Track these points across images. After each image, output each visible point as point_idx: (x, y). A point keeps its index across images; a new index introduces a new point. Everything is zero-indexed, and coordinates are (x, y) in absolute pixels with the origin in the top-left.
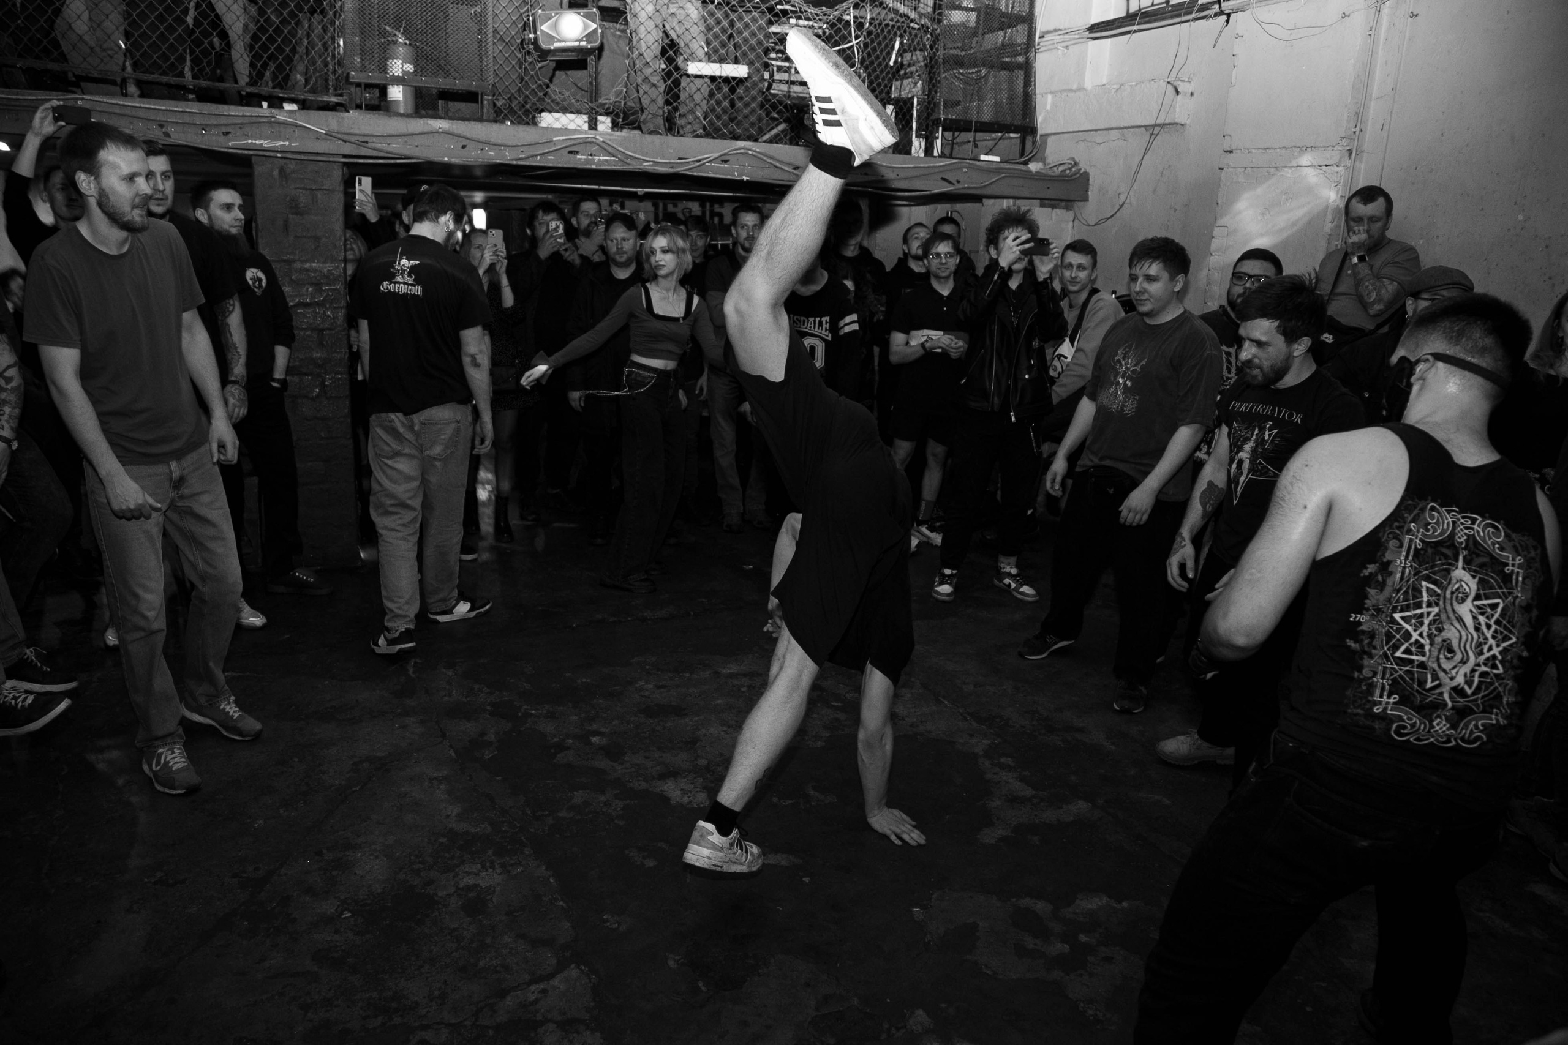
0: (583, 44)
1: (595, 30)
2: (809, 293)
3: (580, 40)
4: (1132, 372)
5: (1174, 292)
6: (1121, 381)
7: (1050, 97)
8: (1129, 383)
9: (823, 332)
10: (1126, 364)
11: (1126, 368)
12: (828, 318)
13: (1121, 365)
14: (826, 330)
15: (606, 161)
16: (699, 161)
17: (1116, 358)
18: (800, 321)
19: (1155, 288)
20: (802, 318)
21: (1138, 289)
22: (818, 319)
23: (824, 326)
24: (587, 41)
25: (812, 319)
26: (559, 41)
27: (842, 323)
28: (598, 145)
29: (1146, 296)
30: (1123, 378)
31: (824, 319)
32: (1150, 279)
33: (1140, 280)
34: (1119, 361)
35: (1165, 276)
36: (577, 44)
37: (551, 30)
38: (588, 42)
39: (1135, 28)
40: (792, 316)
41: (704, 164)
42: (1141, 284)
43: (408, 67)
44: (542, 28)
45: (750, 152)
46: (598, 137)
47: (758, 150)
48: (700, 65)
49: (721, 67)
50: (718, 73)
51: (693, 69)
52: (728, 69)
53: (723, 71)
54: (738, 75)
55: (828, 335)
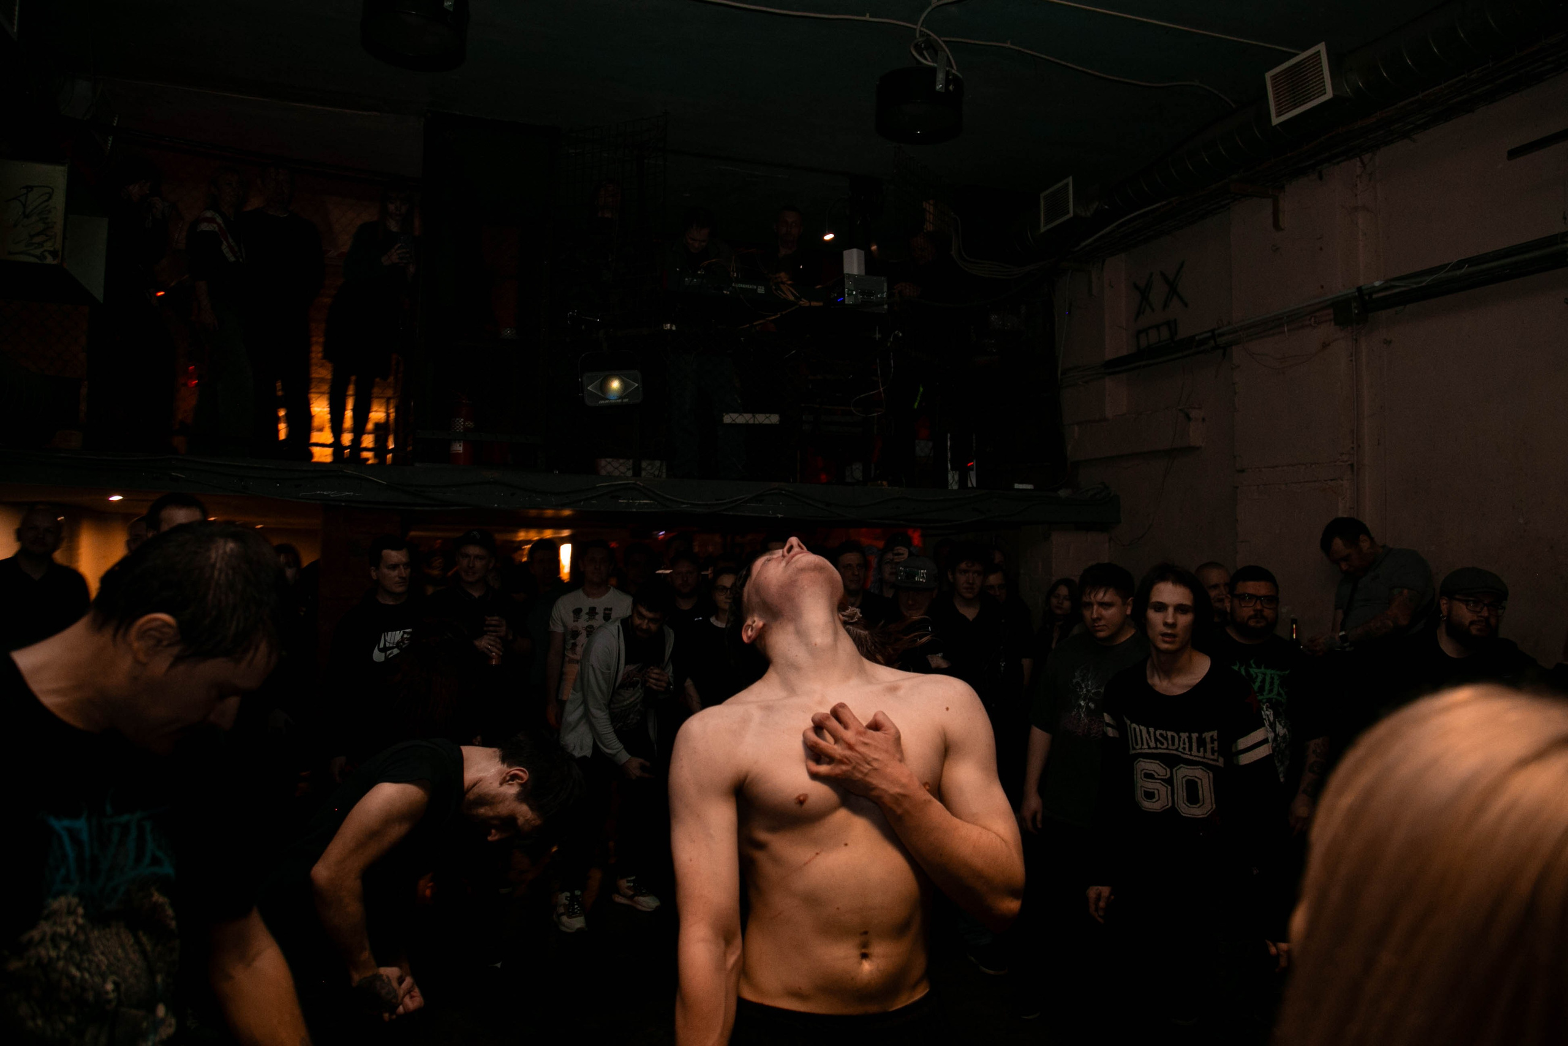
0: (626, 400)
1: (638, 388)
2: (1178, 691)
3: (624, 398)
4: (1094, 694)
5: (1127, 616)
6: (1082, 703)
7: (1076, 428)
8: (1092, 705)
9: (1209, 754)
10: (1086, 686)
11: (1087, 691)
12: (1215, 733)
13: (1081, 688)
14: (1213, 752)
15: (646, 504)
16: (734, 502)
17: (1075, 681)
18: (1166, 738)
19: (1109, 613)
20: (1170, 734)
21: (1095, 616)
22: (1195, 736)
23: (1209, 746)
24: (630, 397)
25: (1184, 735)
26: (604, 399)
27: (1243, 743)
28: (638, 489)
29: (1103, 622)
30: (1084, 700)
31: (1207, 735)
32: (1102, 604)
33: (1095, 607)
34: (1078, 684)
35: (1117, 600)
36: (616, 401)
37: (597, 390)
38: (631, 399)
39: (1144, 363)
40: (1152, 730)
41: (740, 502)
42: (1097, 610)
43: (469, 424)
44: (589, 388)
45: (783, 492)
46: (638, 482)
47: (791, 490)
48: (734, 416)
49: (754, 416)
50: (751, 422)
51: (727, 419)
52: (761, 418)
53: (756, 420)
54: (770, 423)
55: (1217, 761)
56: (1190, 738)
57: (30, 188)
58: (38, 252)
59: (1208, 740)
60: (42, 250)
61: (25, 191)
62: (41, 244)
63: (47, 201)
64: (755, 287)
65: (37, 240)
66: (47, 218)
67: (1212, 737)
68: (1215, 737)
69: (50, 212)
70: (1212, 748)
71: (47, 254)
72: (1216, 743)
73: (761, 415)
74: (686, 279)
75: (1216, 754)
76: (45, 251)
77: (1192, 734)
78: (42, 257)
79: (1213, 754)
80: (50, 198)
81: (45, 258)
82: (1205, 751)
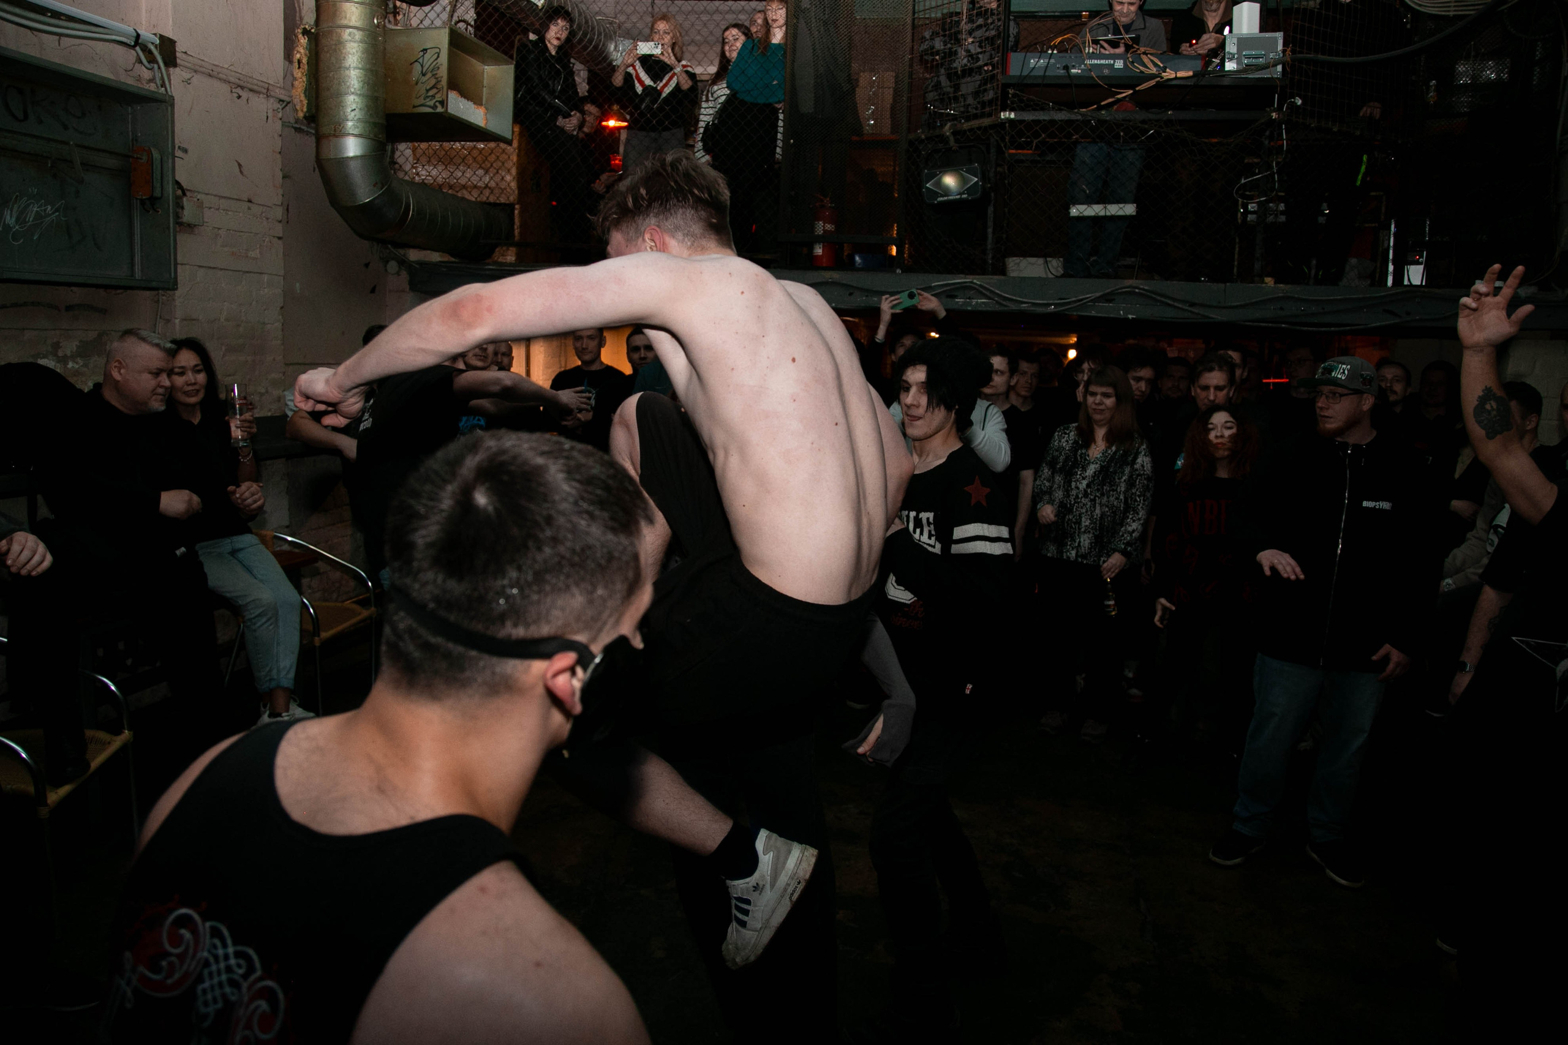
0: (964, 196)
1: (977, 183)
3: (961, 194)
9: (926, 537)
12: (931, 515)
14: (930, 535)
15: (983, 303)
16: (1082, 300)
23: (926, 528)
24: (967, 193)
26: (942, 196)
28: (975, 289)
36: (958, 197)
37: (936, 188)
38: (969, 195)
41: (1085, 303)
43: (829, 227)
44: (927, 185)
45: (1137, 290)
46: (975, 281)
47: (1146, 288)
48: (1082, 208)
49: (1105, 207)
50: (1102, 213)
51: (1074, 211)
52: (1114, 209)
53: (1107, 211)
54: (1124, 214)
55: (934, 547)
56: (908, 517)
57: (425, 50)
58: (431, 103)
59: (924, 521)
60: (434, 101)
61: (422, 53)
62: (433, 96)
63: (436, 59)
64: (1112, 62)
65: (431, 93)
66: (436, 74)
67: (928, 519)
68: (931, 520)
69: (438, 68)
70: (930, 531)
71: (437, 104)
72: (932, 526)
73: (1113, 205)
74: (1032, 61)
75: (933, 538)
76: (437, 101)
77: (911, 513)
78: (435, 107)
79: (930, 538)
80: (438, 57)
81: (436, 107)
82: (921, 533)
